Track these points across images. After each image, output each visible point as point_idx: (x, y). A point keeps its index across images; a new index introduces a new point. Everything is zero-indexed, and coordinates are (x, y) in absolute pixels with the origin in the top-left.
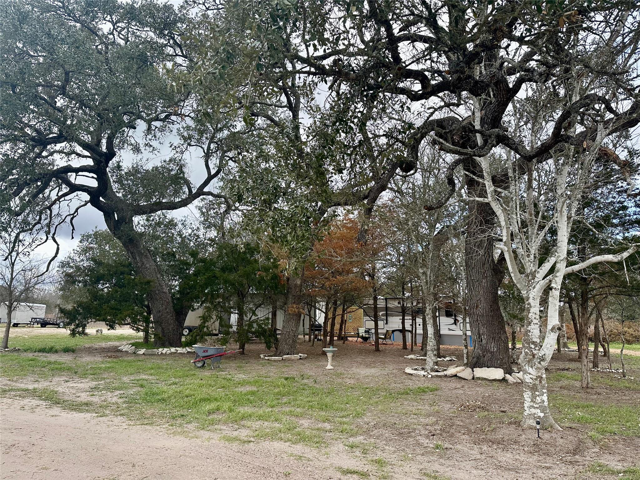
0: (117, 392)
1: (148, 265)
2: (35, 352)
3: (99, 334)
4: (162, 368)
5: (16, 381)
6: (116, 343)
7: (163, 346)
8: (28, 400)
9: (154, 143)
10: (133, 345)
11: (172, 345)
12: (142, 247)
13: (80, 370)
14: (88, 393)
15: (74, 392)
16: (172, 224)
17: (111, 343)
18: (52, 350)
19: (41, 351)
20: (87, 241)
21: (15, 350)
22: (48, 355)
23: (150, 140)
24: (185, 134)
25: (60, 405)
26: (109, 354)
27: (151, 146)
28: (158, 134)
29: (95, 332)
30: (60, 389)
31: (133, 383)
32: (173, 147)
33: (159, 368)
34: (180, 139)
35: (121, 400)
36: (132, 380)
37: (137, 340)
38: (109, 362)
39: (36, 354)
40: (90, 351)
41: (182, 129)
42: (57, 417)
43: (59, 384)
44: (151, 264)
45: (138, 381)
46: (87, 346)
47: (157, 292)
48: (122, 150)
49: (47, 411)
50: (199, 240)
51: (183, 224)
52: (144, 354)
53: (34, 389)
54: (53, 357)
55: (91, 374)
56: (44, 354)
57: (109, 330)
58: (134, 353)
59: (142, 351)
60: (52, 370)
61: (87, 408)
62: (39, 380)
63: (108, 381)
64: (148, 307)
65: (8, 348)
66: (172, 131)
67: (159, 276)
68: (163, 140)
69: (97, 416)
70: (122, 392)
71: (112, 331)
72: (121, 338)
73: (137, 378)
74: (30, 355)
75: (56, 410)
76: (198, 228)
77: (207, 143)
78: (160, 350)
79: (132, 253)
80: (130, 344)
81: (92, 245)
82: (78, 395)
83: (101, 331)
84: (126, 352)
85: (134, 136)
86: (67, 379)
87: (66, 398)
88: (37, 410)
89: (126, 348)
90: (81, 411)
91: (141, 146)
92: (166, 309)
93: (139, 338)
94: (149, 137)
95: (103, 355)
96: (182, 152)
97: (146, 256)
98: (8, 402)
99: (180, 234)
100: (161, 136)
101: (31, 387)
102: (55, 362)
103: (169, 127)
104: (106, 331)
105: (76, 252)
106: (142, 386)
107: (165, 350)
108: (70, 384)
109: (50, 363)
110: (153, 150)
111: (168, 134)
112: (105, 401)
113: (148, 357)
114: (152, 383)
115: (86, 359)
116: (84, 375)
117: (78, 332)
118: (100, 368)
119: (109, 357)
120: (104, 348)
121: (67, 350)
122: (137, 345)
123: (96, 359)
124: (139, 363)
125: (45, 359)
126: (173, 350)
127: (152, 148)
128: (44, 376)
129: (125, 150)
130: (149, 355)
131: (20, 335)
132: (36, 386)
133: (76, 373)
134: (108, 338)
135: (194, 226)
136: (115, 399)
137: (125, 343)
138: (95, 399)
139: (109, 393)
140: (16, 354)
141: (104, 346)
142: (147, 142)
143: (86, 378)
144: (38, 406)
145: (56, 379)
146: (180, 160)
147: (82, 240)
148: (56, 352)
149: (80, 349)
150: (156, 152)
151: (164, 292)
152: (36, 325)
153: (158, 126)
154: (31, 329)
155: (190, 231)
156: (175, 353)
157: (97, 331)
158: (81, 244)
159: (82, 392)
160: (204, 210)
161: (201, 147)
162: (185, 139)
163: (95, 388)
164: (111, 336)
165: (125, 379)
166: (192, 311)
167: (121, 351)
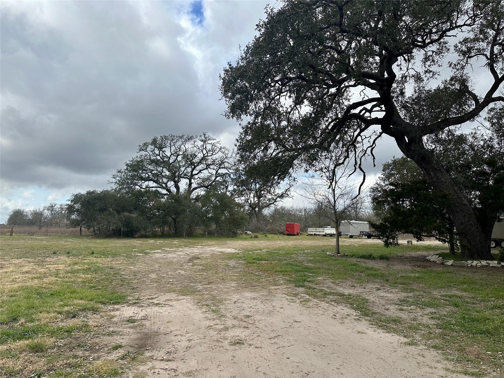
0: (429, 310)
1: (443, 179)
2: (358, 258)
3: (410, 244)
4: (476, 283)
5: (337, 285)
6: (424, 253)
7: (472, 258)
8: (341, 307)
9: (434, 68)
10: (440, 255)
11: (481, 257)
12: (434, 162)
13: (390, 279)
14: (397, 306)
15: (383, 302)
16: (462, 139)
17: (419, 253)
18: (370, 257)
19: (363, 257)
20: (389, 169)
21: (344, 256)
22: (367, 261)
23: (429, 66)
24: (464, 48)
25: (368, 318)
26: (418, 263)
27: (431, 71)
28: (436, 58)
29: (407, 243)
30: (371, 298)
31: (444, 300)
32: (452, 65)
33: (472, 283)
34: (459, 56)
35: (433, 322)
36: (444, 296)
37: (444, 251)
38: (418, 272)
39: (359, 260)
40: (402, 259)
41: (459, 45)
42: (363, 335)
43: (371, 292)
44: (446, 178)
45: (450, 297)
46: (399, 254)
47: (457, 204)
48: (405, 84)
49: (356, 323)
50: (494, 150)
51: (473, 137)
52: (452, 265)
53: (350, 295)
54: (371, 264)
55: (401, 284)
56: (365, 260)
57: (417, 241)
58: (443, 264)
59: (450, 262)
60: (368, 276)
61: (395, 327)
62: (356, 285)
63: (417, 293)
64: (449, 219)
65: (340, 254)
66: (449, 50)
67: (456, 189)
68: (442, 62)
69: (406, 344)
70: (434, 310)
71: (420, 242)
72: (428, 248)
73: (449, 294)
74: (354, 260)
75: (363, 325)
76: (491, 138)
77: (489, 48)
78: (469, 262)
79: (426, 170)
80: (437, 255)
81: (393, 172)
82: (387, 307)
83: (411, 242)
84: (434, 262)
85: (414, 67)
86: (379, 287)
87: (376, 310)
88: (346, 321)
89: (433, 258)
90: (388, 330)
91: (422, 74)
92: (469, 221)
93: (445, 249)
94: (428, 63)
95: (413, 264)
96: (463, 68)
97: (440, 170)
98: (325, 307)
99: (472, 147)
100: (439, 59)
101: (346, 292)
102: (371, 269)
103: (445, 47)
104: (415, 242)
105: (381, 179)
106: (456, 305)
107: (475, 263)
108: (382, 293)
109: (367, 269)
110: (433, 75)
111: (446, 54)
112: (414, 321)
113: (457, 268)
114: (467, 303)
115: (398, 267)
116: (394, 285)
117: (390, 243)
118: (409, 278)
119: (418, 266)
120: (413, 257)
121: (382, 258)
122: (444, 256)
123: (406, 267)
124: (449, 275)
125: (364, 265)
126: (484, 263)
127: (431, 74)
128: (360, 281)
129: (408, 83)
130: (458, 266)
131: (353, 244)
132: (351, 291)
133: (387, 280)
134: (417, 248)
135: (486, 137)
136: (425, 320)
137: (432, 253)
138: (404, 315)
139: (418, 310)
140: (344, 259)
141: (413, 255)
142: (426, 69)
143: (396, 287)
144: (348, 315)
145: (370, 286)
146: (462, 76)
147: (384, 169)
148: (374, 258)
149: (393, 257)
150: (436, 76)
151: (463, 204)
152: (364, 237)
153: (435, 50)
154: (360, 240)
155: (482, 143)
156: (487, 266)
157: (408, 242)
158: (384, 172)
159: (391, 304)
160: (495, 121)
161: (483, 54)
162: (464, 53)
163: (404, 301)
164: (420, 246)
165: (436, 293)
166: (499, 222)
167: (429, 261)
